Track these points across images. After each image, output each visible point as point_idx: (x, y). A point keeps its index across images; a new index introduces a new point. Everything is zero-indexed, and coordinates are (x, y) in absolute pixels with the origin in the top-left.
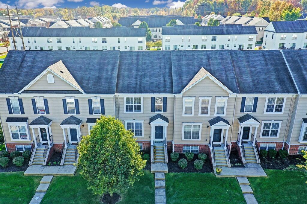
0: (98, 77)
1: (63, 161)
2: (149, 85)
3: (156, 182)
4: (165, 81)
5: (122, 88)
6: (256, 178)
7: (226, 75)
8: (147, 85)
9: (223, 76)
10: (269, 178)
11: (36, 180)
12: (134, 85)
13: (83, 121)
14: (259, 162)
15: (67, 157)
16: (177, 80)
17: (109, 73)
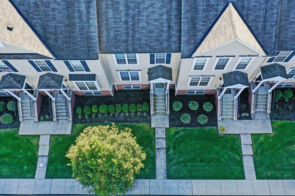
0: (68, 26)
1: (55, 116)
2: (147, 36)
3: (157, 141)
4: (169, 27)
5: (107, 42)
6: (260, 135)
7: (265, 19)
8: (143, 37)
9: (259, 22)
10: (274, 135)
11: (34, 142)
12: (124, 37)
13: (64, 76)
14: (269, 112)
15: (58, 111)
16: (188, 32)
17: (84, 18)
